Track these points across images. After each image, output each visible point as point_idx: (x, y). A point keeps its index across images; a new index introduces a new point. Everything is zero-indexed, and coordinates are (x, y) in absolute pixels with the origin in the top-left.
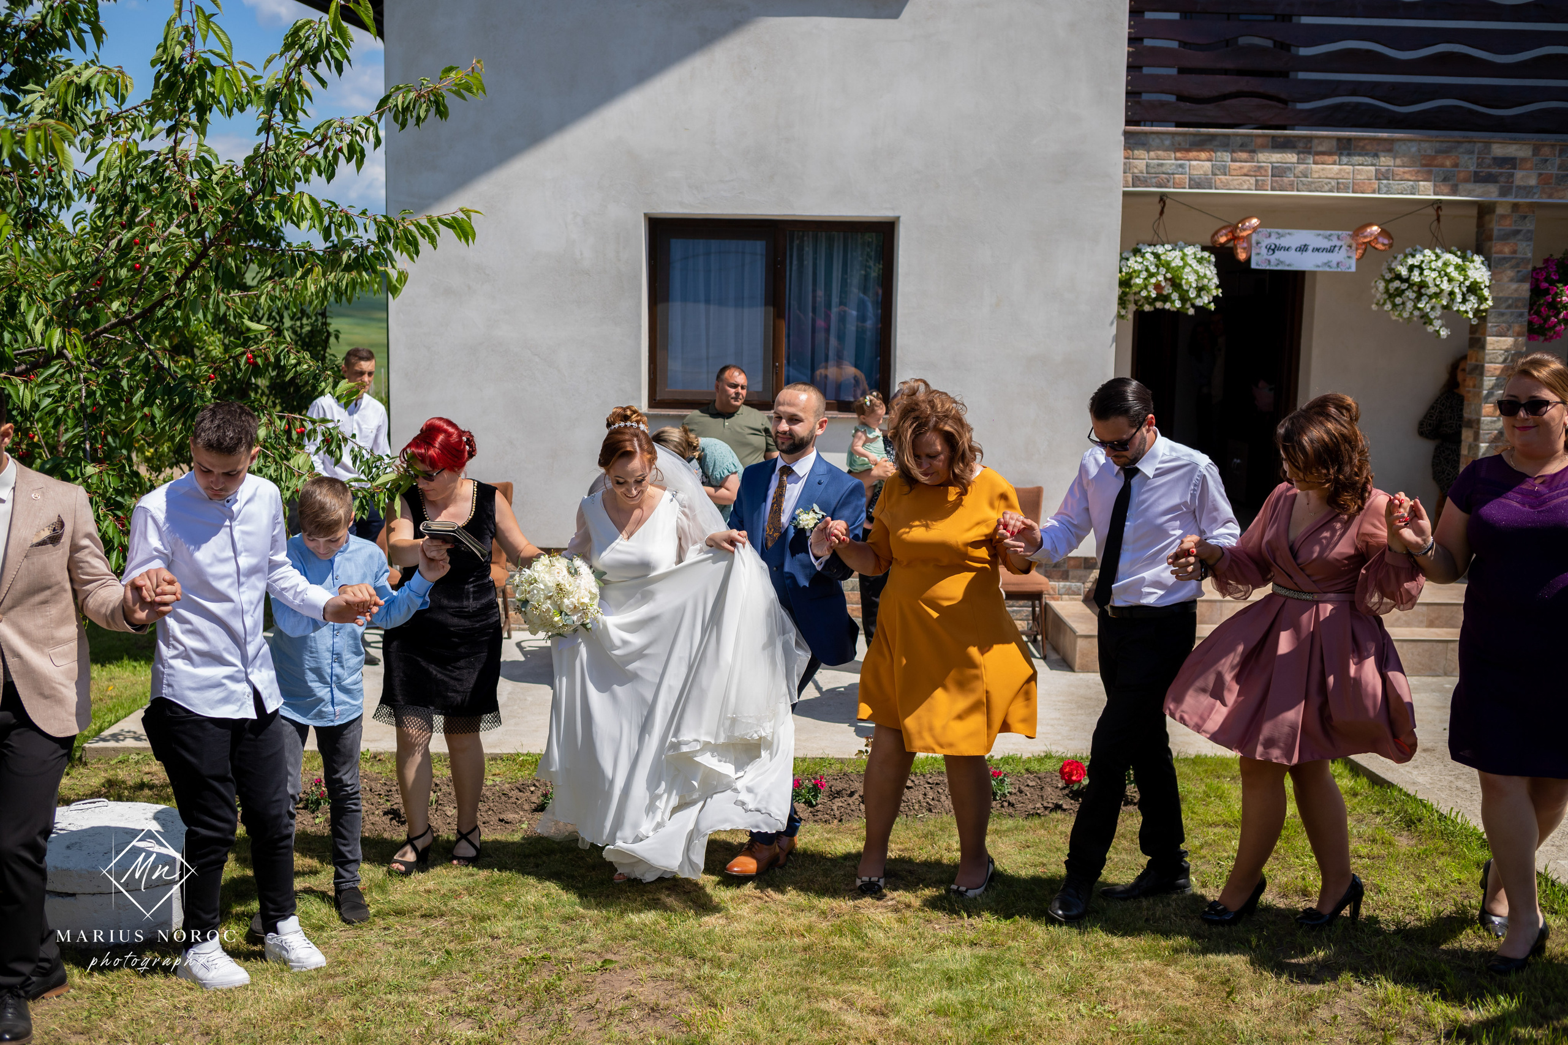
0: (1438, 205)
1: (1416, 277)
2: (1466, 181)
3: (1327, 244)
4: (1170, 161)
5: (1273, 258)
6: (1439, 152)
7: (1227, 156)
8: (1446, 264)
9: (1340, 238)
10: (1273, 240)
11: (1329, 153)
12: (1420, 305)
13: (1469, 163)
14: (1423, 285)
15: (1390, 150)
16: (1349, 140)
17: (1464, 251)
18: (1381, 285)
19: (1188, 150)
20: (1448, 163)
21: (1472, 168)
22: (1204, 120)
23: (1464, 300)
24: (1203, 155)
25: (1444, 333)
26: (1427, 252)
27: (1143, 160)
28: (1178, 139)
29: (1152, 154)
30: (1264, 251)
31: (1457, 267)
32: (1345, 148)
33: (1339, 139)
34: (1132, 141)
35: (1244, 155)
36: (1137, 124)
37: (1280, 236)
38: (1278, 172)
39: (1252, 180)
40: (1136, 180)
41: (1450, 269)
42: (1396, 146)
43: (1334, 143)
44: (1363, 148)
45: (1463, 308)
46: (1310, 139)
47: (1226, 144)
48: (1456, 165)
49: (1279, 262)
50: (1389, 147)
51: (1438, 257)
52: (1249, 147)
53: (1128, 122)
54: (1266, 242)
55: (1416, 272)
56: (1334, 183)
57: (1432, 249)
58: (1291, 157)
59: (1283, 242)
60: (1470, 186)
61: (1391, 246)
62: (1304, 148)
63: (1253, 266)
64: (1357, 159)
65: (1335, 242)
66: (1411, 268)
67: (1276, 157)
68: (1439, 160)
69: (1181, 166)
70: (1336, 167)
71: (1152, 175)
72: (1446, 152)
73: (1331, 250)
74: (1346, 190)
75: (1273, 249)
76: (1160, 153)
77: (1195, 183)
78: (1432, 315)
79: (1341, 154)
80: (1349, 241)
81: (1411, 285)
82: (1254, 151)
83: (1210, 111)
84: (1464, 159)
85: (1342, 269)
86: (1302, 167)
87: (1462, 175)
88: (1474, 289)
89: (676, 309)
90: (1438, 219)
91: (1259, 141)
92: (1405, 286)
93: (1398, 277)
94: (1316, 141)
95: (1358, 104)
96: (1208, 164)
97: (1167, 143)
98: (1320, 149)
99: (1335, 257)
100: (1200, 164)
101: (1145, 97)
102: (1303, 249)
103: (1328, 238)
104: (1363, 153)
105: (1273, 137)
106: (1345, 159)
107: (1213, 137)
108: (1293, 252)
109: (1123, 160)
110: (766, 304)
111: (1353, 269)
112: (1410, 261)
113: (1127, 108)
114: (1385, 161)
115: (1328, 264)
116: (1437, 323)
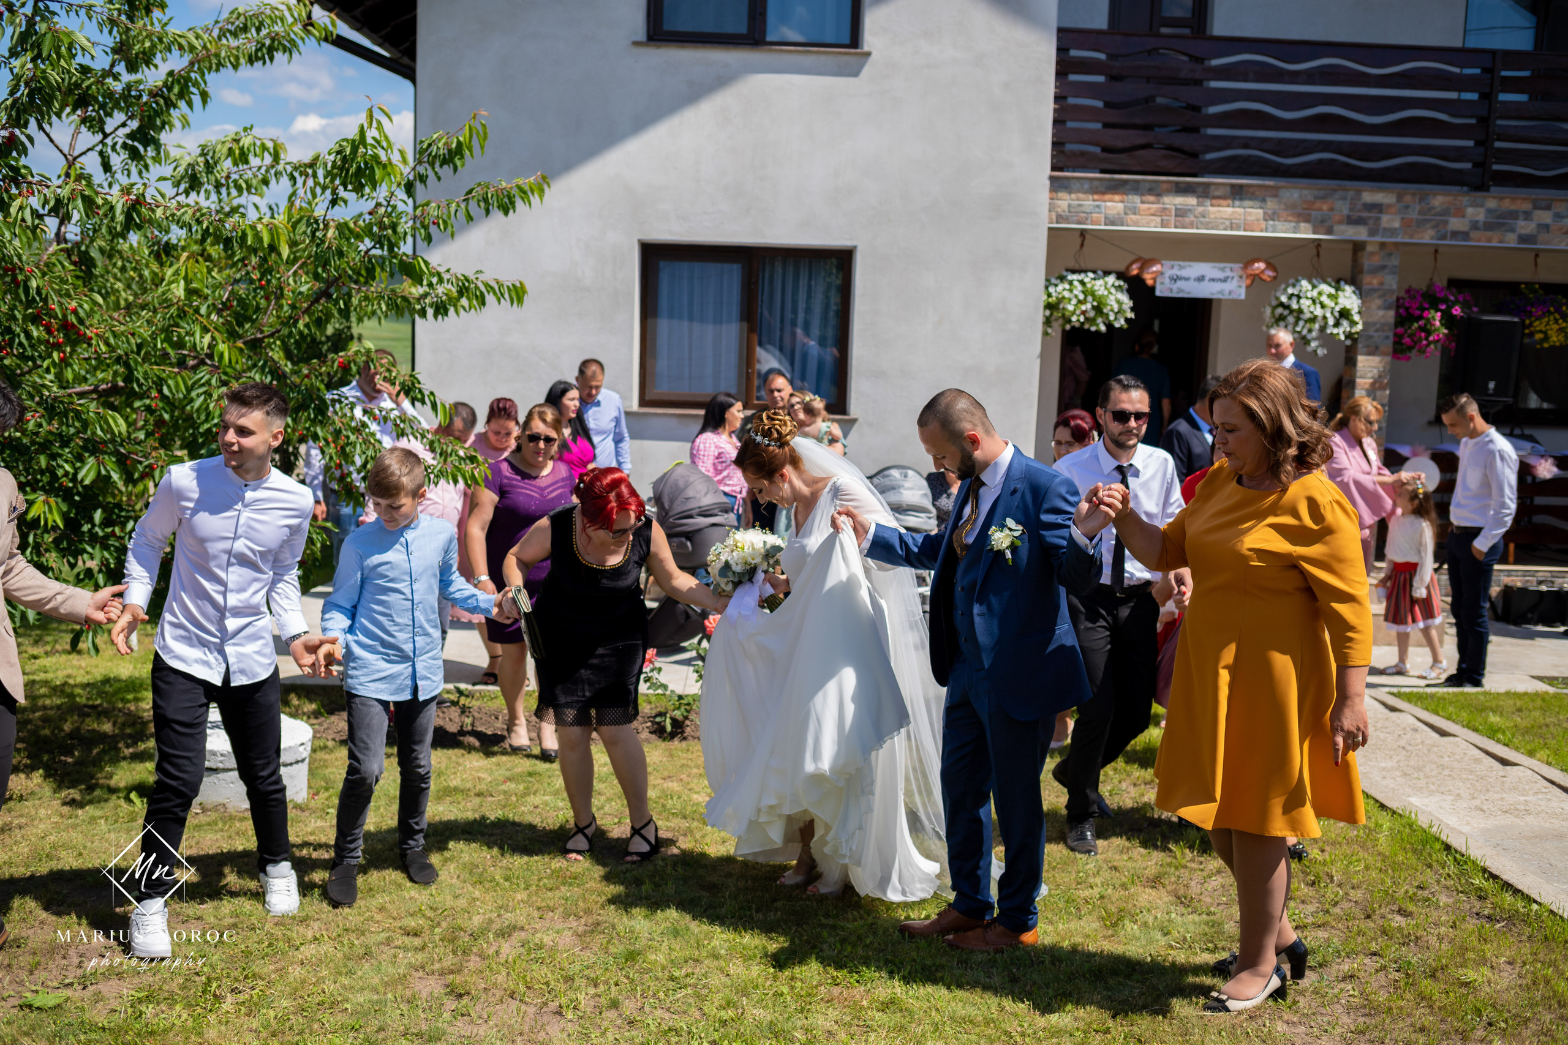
0: (1318, 243)
1: (1295, 306)
2: (1340, 222)
3: (1221, 275)
4: (1088, 202)
5: (1175, 287)
6: (1317, 198)
7: (1137, 199)
8: (1320, 294)
9: (1232, 270)
10: (1176, 272)
11: (1224, 198)
12: (1298, 329)
13: (1343, 208)
14: (1300, 311)
15: (1276, 196)
16: (1241, 186)
17: (1338, 281)
18: (1268, 311)
19: (1104, 193)
20: (1325, 207)
21: (1346, 212)
22: (1117, 168)
23: (1337, 324)
24: (1117, 197)
25: (1321, 352)
26: (1305, 283)
27: (1065, 201)
28: (1096, 183)
29: (1073, 196)
30: (1167, 281)
31: (1330, 296)
32: (1237, 194)
33: (1233, 186)
34: (1057, 185)
35: (1151, 198)
36: (1061, 169)
37: (1181, 268)
38: (1181, 213)
39: (1158, 219)
40: (1060, 218)
41: (1324, 299)
42: (1281, 192)
43: (1228, 189)
44: (1253, 194)
45: (1335, 331)
46: (1208, 185)
47: (1137, 189)
48: (1332, 209)
49: (1180, 290)
50: (1275, 192)
51: (1314, 287)
52: (1156, 191)
53: (1053, 169)
54: (1169, 273)
55: (1294, 300)
56: (1228, 223)
57: (1310, 282)
58: (1192, 201)
59: (1184, 273)
60: (1343, 227)
61: (1275, 278)
62: (1204, 193)
63: (1158, 293)
64: (1247, 203)
65: (1228, 273)
66: (1290, 297)
67: (1180, 200)
68: (1318, 205)
69: (1098, 206)
70: (1230, 210)
71: (1073, 213)
72: (1324, 198)
73: (1225, 280)
74: (1238, 229)
75: (1175, 279)
76: (1081, 195)
77: (1109, 221)
78: (1309, 337)
79: (1234, 199)
80: (1240, 272)
81: (1292, 311)
82: (1159, 195)
83: (1124, 159)
84: (1339, 204)
85: (1234, 296)
86: (1200, 209)
87: (1337, 218)
88: (1344, 314)
89: (663, 325)
90: (1318, 255)
91: (1165, 186)
92: (1286, 312)
93: (1282, 304)
94: (1212, 188)
95: (1249, 156)
96: (1121, 206)
97: (1086, 186)
98: (1217, 193)
99: (1227, 287)
100: (1114, 205)
101: (1069, 147)
102: (1201, 279)
103: (1223, 269)
104: (1252, 197)
105: (1177, 183)
106: (1237, 203)
107: (1126, 182)
108: (1192, 282)
109: (1048, 201)
110: (742, 319)
111: (1243, 297)
112: (1290, 291)
113: (1053, 157)
114: (1271, 204)
115: (1221, 292)
116: (1314, 344)
